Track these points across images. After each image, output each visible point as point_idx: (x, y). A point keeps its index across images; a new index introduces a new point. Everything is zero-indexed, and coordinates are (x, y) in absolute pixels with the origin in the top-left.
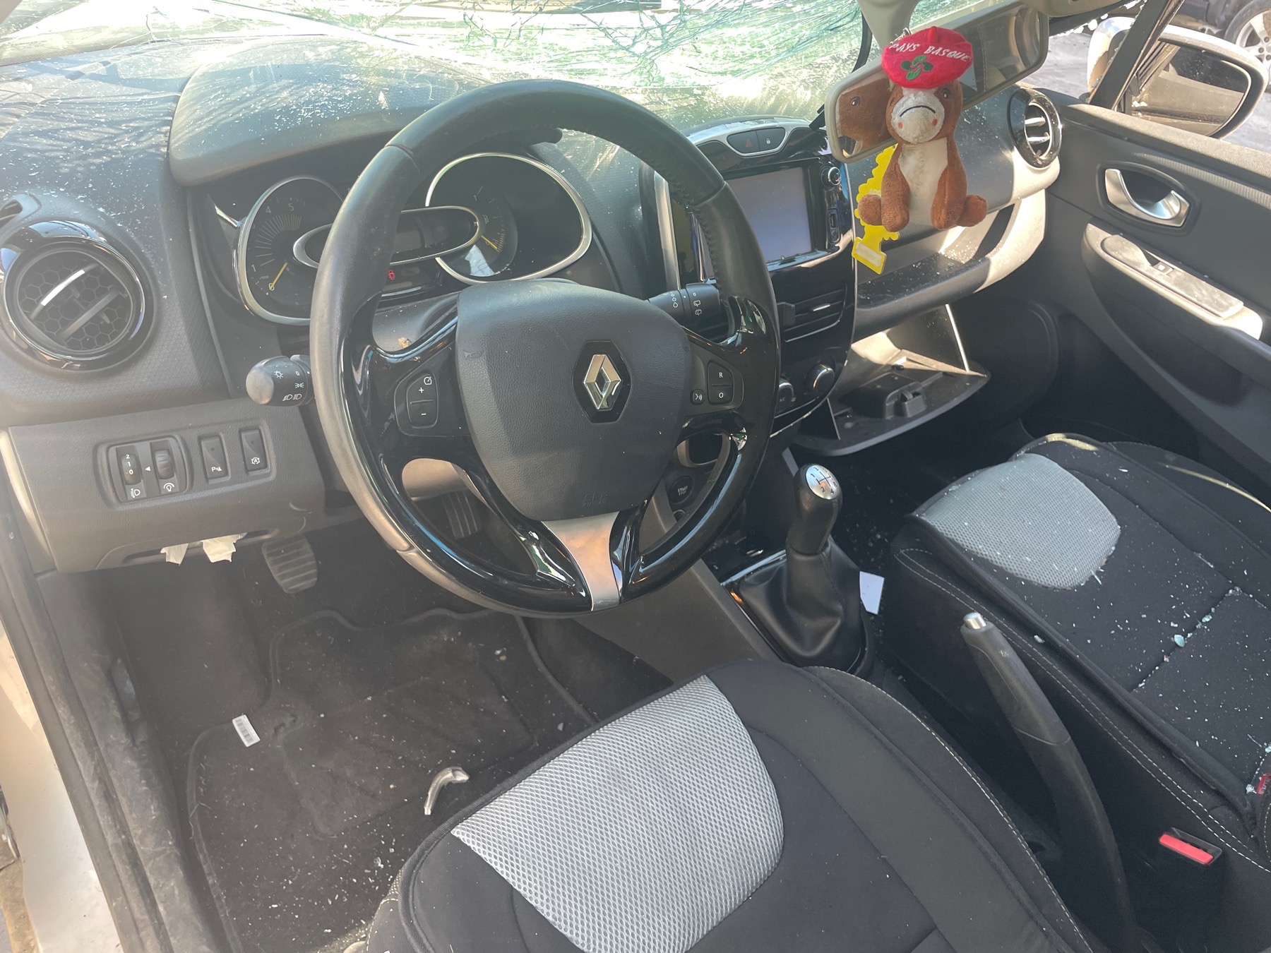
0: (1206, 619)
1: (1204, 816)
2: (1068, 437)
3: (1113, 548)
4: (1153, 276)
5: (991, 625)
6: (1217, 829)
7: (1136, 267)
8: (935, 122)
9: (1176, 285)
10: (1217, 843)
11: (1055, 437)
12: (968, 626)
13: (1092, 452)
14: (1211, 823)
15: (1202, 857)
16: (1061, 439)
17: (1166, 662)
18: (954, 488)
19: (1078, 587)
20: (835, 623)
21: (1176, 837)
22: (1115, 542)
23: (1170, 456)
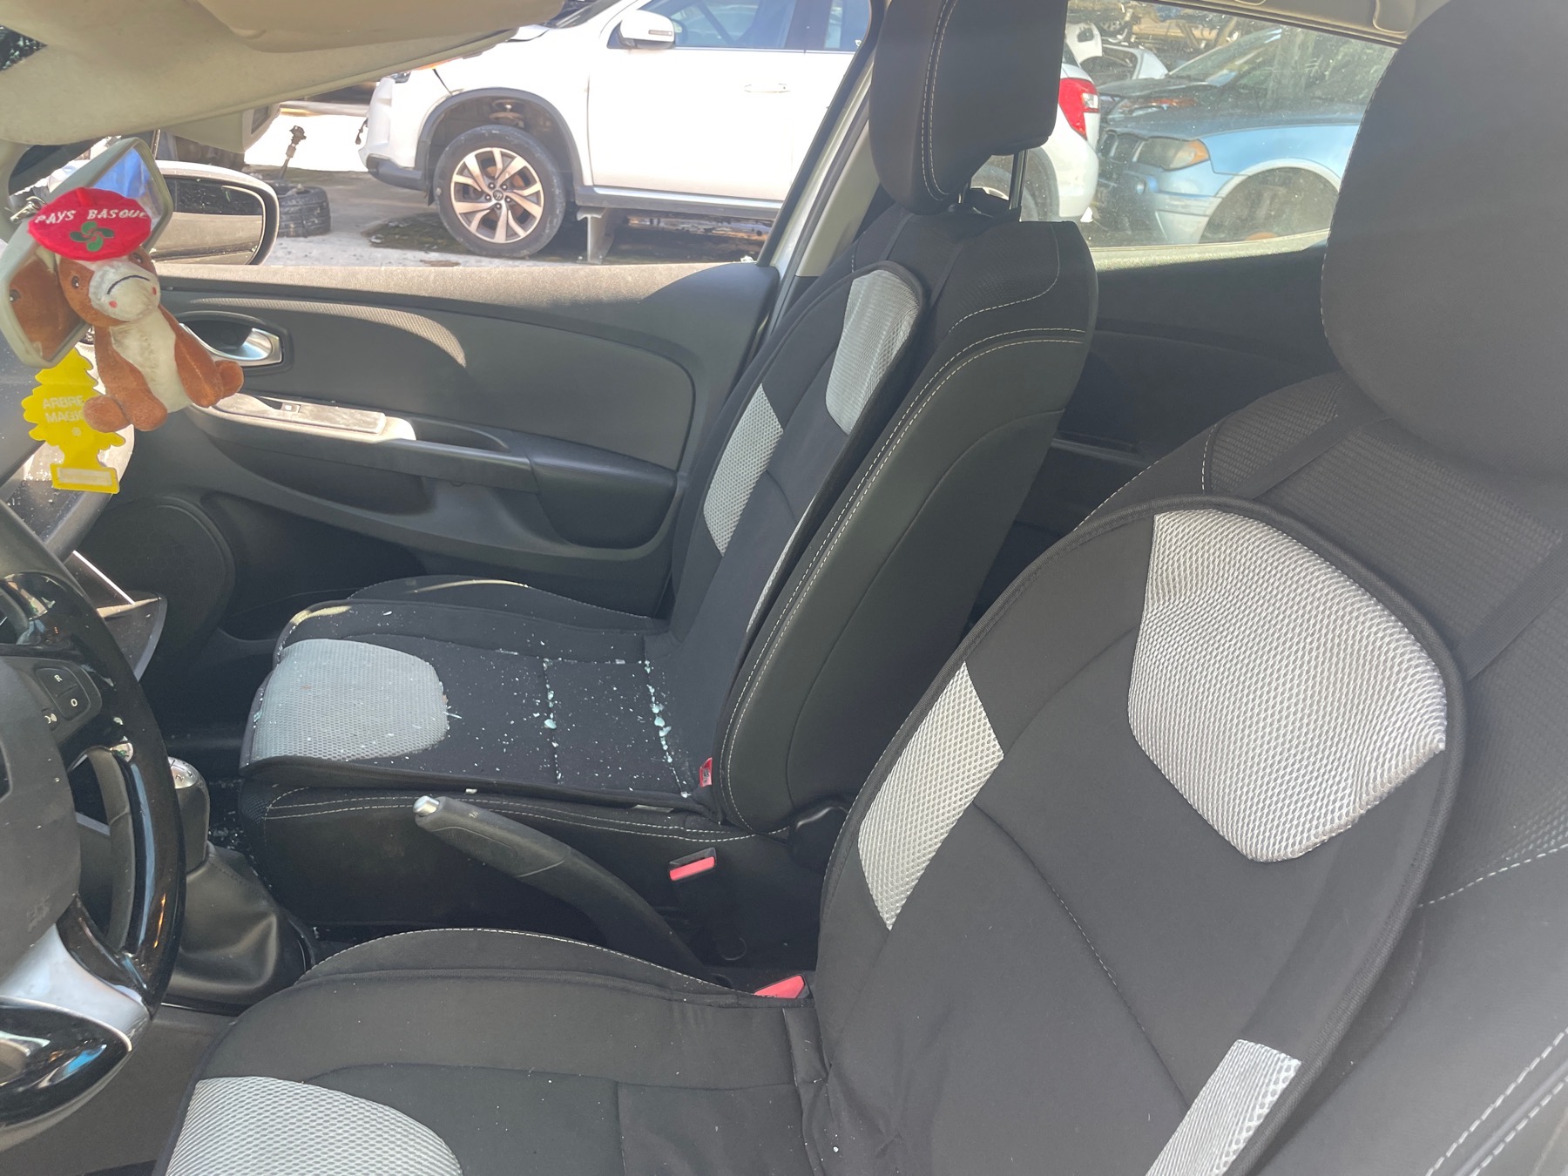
0: (551, 696)
1: (684, 834)
2: (313, 611)
3: (441, 683)
4: (289, 419)
5: (443, 799)
6: (698, 836)
7: (265, 416)
8: (154, 290)
9: (316, 419)
10: (706, 846)
11: (300, 617)
12: (422, 815)
13: (347, 612)
14: (692, 835)
15: (708, 863)
16: (307, 617)
17: (557, 747)
18: (257, 716)
19: (448, 732)
20: (269, 927)
21: (677, 867)
22: (437, 678)
23: (412, 582)
